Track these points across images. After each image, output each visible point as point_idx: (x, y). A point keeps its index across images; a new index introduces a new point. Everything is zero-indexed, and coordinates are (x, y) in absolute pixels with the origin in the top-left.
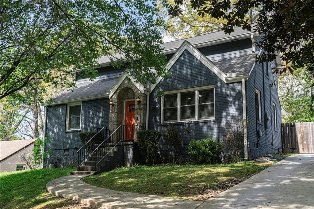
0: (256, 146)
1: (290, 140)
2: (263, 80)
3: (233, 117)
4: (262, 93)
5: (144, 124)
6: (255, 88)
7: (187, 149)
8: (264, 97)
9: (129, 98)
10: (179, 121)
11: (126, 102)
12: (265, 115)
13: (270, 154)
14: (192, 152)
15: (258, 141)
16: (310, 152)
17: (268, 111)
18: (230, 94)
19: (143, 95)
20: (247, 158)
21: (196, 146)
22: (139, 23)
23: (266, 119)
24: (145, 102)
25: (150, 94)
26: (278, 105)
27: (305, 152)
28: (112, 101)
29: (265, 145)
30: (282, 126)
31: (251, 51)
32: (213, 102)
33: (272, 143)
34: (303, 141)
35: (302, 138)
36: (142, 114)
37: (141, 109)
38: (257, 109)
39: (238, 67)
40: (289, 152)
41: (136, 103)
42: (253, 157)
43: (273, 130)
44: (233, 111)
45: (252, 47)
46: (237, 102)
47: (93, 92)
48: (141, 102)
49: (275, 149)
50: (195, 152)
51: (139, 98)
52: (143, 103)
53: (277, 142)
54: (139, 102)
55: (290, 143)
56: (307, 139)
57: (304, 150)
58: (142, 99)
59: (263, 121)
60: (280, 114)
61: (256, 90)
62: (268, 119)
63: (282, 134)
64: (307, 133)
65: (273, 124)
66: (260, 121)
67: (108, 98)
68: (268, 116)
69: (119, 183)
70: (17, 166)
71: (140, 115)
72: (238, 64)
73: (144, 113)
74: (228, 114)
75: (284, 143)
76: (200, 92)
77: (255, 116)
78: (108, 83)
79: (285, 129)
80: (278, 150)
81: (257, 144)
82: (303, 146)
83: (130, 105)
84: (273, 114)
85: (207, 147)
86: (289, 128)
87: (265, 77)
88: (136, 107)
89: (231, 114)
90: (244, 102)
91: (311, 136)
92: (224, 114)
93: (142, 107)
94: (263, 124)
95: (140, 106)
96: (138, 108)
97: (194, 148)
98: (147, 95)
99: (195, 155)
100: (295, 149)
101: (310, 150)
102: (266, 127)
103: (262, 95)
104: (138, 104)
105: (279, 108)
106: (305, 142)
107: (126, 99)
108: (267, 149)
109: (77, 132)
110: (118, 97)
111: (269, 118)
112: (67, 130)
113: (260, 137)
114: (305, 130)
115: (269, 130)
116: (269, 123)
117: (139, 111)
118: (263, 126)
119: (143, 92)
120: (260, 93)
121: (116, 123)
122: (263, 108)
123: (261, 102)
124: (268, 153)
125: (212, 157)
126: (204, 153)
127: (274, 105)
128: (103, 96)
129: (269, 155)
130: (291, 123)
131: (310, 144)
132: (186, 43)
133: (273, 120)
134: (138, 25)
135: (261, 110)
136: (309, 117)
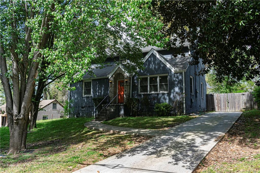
0: (190, 107)
1: (211, 103)
2: (195, 70)
3: (177, 93)
4: (194, 77)
5: (130, 94)
6: (190, 75)
7: (154, 108)
8: (195, 80)
9: (120, 79)
10: (149, 93)
11: (118, 81)
12: (196, 90)
13: (199, 111)
14: (156, 110)
15: (191, 104)
16: (222, 111)
17: (198, 88)
18: (176, 80)
19: (128, 78)
20: (185, 114)
21: (158, 107)
22: (131, 44)
23: (196, 92)
24: (130, 82)
25: (132, 77)
26: (204, 83)
27: (219, 111)
28: (111, 80)
29: (196, 106)
30: (207, 95)
31: (188, 54)
32: (168, 83)
33: (200, 106)
34: (218, 105)
35: (218, 103)
36: (128, 88)
37: (127, 86)
38: (191, 87)
39: (180, 64)
40: (210, 111)
41: (125, 82)
42: (188, 113)
43: (201, 98)
44: (177, 89)
45: (189, 52)
46: (179, 85)
47: (98, 74)
48: (128, 82)
49: (201, 109)
50: (158, 110)
51: (126, 79)
52: (129, 82)
53: (203, 104)
54: (127, 82)
55: (211, 106)
56: (220, 104)
57: (218, 110)
58: (128, 80)
59: (195, 93)
60: (205, 89)
61: (191, 76)
62: (197, 93)
63: (206, 100)
64: (220, 100)
65: (201, 95)
66: (193, 94)
67: (109, 78)
68: (197, 90)
69: (120, 125)
70: (43, 117)
71: (127, 89)
72: (180, 62)
73: (129, 88)
74: (174, 91)
75: (208, 106)
76: (160, 77)
77: (190, 91)
78: (106, 69)
79: (208, 97)
80: (204, 110)
81: (191, 106)
82: (218, 107)
83: (120, 83)
84: (201, 89)
85: (165, 107)
86: (210, 97)
87: (196, 68)
88: (125, 84)
89: (176, 91)
90: (184, 85)
91: (223, 102)
92: (172, 91)
93: (128, 84)
94: (195, 95)
95: (127, 84)
96: (126, 85)
97: (157, 108)
98: (131, 78)
99: (158, 112)
100: (213, 109)
101: (222, 110)
102: (196, 97)
103: (194, 79)
104: (126, 83)
105: (205, 85)
106: (219, 105)
107: (119, 79)
108: (197, 109)
109: (89, 97)
110: (114, 78)
111: (198, 91)
112: (84, 96)
113: (193, 102)
114: (219, 98)
115: (198, 98)
116: (198, 94)
117: (126, 86)
118: (195, 96)
119: (129, 76)
120: (193, 78)
121: (113, 93)
122: (195, 86)
123: (193, 83)
124: (197, 111)
125: (167, 113)
126: (163, 110)
127: (202, 83)
128: (104, 77)
129: (197, 112)
130: (212, 94)
131: (222, 106)
132: (153, 49)
133: (201, 92)
134: (130, 45)
135: (194, 87)
136: (226, 89)
